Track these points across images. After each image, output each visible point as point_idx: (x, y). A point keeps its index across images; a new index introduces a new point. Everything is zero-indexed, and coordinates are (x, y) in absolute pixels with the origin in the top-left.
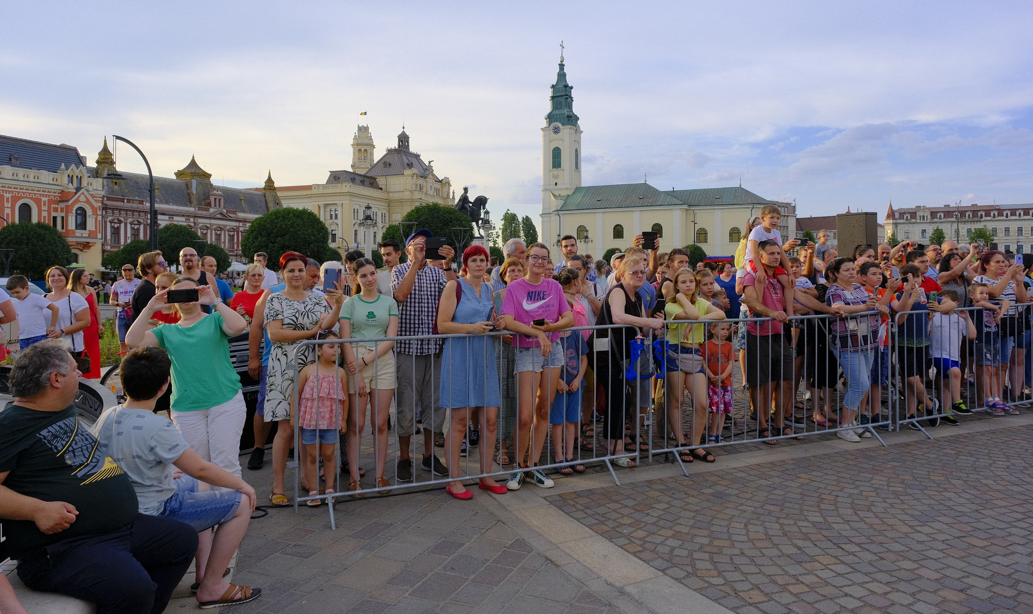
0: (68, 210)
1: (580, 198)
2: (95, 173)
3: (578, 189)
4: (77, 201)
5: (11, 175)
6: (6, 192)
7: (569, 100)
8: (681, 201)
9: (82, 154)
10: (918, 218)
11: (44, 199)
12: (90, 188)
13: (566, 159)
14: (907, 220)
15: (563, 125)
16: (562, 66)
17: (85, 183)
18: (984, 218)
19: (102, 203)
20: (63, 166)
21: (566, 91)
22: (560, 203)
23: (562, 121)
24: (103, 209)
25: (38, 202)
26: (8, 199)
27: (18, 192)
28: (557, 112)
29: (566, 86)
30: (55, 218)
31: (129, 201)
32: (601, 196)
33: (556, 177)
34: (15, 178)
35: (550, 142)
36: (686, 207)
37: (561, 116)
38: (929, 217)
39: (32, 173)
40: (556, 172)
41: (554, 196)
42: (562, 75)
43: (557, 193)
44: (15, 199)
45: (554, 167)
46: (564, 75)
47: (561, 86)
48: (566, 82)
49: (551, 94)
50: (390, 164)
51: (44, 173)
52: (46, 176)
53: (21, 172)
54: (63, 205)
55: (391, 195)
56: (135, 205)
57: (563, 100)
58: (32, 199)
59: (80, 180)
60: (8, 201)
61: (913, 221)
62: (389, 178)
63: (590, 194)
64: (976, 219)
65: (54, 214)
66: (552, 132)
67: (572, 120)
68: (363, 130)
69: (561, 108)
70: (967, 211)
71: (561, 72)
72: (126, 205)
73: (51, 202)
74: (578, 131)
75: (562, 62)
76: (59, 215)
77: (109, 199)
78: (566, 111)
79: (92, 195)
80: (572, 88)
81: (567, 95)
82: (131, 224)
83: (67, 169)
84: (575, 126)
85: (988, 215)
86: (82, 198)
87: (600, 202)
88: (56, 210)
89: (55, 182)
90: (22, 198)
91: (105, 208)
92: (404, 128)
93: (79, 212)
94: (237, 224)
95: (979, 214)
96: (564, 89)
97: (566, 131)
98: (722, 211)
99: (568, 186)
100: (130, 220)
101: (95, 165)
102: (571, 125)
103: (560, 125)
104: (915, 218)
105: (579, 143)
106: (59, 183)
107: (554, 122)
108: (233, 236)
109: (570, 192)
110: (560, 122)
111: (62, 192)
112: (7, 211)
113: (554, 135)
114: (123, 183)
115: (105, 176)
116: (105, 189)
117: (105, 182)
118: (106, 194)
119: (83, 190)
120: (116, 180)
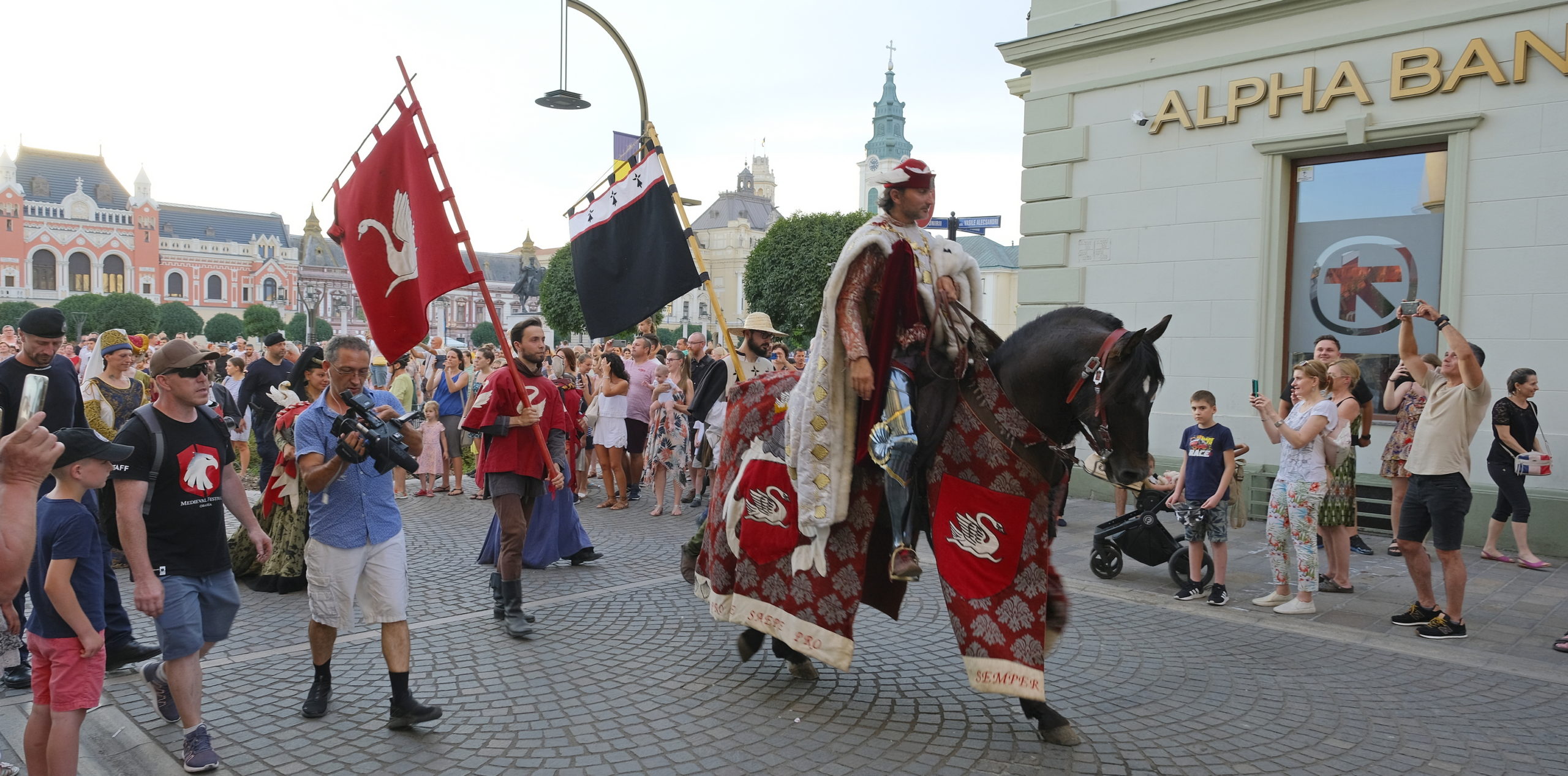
0: (256, 281)
2: (300, 243)
4: (265, 271)
5: (199, 247)
6: (195, 264)
7: (899, 121)
9: (285, 222)
11: (234, 270)
12: (281, 259)
15: (883, 157)
16: (890, 75)
17: (277, 253)
19: (298, 272)
20: (254, 237)
23: (883, 151)
24: (299, 279)
25: (227, 273)
26: (196, 271)
27: (207, 265)
28: (879, 139)
29: (895, 103)
30: (246, 290)
31: (329, 270)
34: (204, 251)
35: (866, 181)
39: (221, 245)
42: (890, 88)
44: (203, 272)
46: (893, 87)
47: (887, 102)
48: (896, 97)
50: (717, 214)
51: (234, 244)
52: (235, 248)
53: (210, 244)
54: (251, 277)
55: (714, 253)
56: (337, 275)
57: (885, 122)
58: (221, 270)
59: (272, 250)
60: (196, 274)
62: (712, 232)
65: (244, 285)
66: (869, 166)
67: (899, 148)
68: (759, 163)
69: (886, 133)
71: (889, 84)
72: (326, 274)
73: (241, 273)
75: (890, 69)
76: (249, 286)
77: (306, 268)
78: (886, 139)
79: (283, 266)
81: (894, 115)
82: (332, 294)
83: (258, 238)
86: (271, 269)
88: (246, 281)
89: (246, 254)
90: (210, 270)
91: (301, 278)
92: (746, 164)
93: (268, 283)
94: (470, 293)
96: (887, 107)
100: (330, 291)
101: (302, 233)
102: (894, 155)
103: (879, 157)
106: (249, 254)
107: (874, 152)
108: (464, 307)
110: (880, 153)
111: (253, 263)
112: (196, 283)
113: (871, 172)
114: (328, 251)
115: (308, 244)
116: (306, 258)
117: (307, 251)
118: (305, 263)
119: (271, 261)
120: (320, 248)
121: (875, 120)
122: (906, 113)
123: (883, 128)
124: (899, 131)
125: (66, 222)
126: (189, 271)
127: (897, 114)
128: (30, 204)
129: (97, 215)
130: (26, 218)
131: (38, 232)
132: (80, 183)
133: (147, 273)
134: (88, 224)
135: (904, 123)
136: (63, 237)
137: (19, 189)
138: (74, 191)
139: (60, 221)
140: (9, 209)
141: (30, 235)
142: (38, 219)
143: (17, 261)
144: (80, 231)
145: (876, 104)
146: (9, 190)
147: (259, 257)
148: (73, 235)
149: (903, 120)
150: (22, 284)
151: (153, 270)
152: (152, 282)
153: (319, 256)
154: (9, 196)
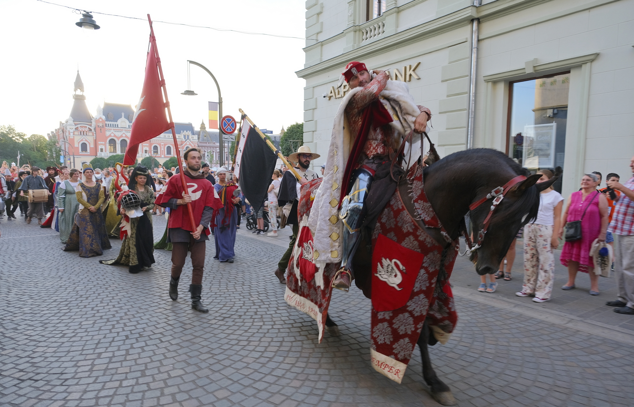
0: (183, 148)
2: (198, 134)
4: (186, 144)
6: (162, 142)
9: (193, 126)
12: (191, 139)
17: (190, 137)
19: (198, 144)
20: (182, 132)
25: (173, 145)
26: (162, 145)
27: (166, 142)
31: (209, 143)
34: (165, 137)
44: (165, 145)
53: (167, 135)
54: (181, 146)
56: (212, 145)
59: (188, 136)
72: (207, 145)
77: (200, 142)
79: (192, 142)
83: (183, 132)
86: (188, 143)
101: (199, 130)
106: (180, 138)
111: (182, 141)
112: (162, 149)
114: (208, 136)
115: (201, 134)
116: (201, 139)
117: (201, 136)
118: (200, 141)
119: (188, 140)
120: (205, 135)
125: (119, 129)
126: (160, 145)
128: (107, 123)
129: (129, 126)
130: (106, 128)
131: (110, 133)
132: (123, 115)
133: (146, 146)
134: (126, 129)
136: (118, 134)
137: (104, 117)
138: (121, 117)
139: (117, 128)
140: (101, 125)
141: (108, 133)
142: (110, 128)
143: (104, 143)
144: (124, 132)
146: (101, 118)
147: (184, 139)
148: (121, 133)
150: (106, 151)
151: (148, 145)
152: (148, 149)
153: (205, 138)
154: (101, 120)
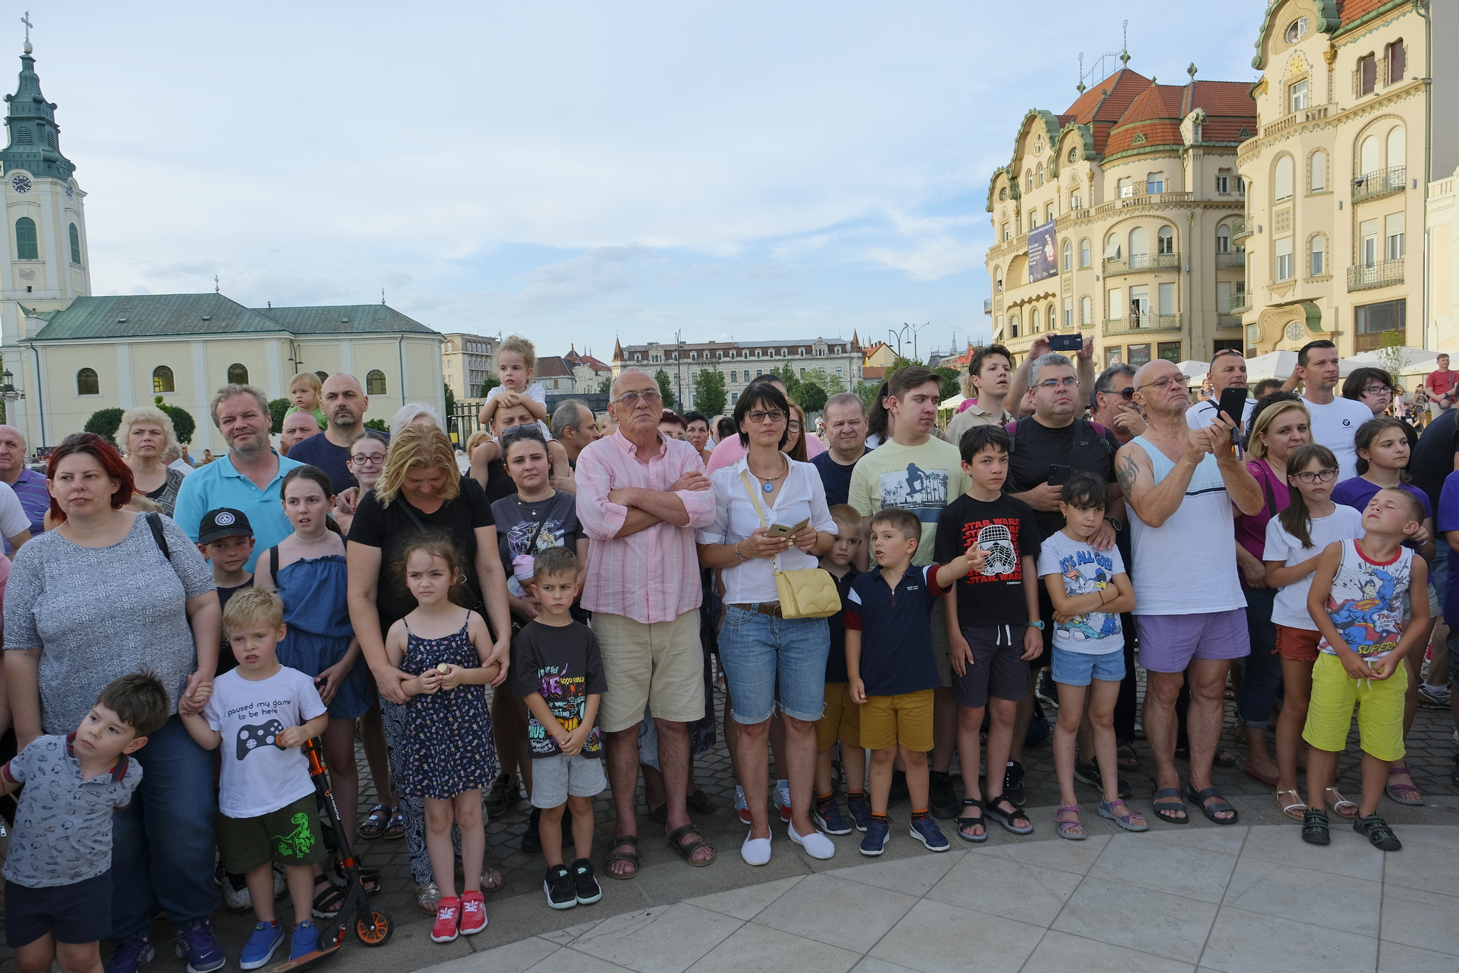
1: (82, 318)
3: (83, 301)
7: (48, 128)
8: (283, 325)
10: (651, 358)
13: (49, 240)
14: (638, 361)
15: (36, 175)
16: (28, 61)
18: (723, 359)
21: (38, 109)
22: (36, 326)
23: (34, 166)
28: (21, 149)
29: (39, 101)
32: (127, 314)
33: (28, 275)
35: (9, 206)
36: (287, 335)
37: (32, 159)
38: (663, 357)
40: (27, 265)
41: (26, 312)
42: (29, 79)
43: (30, 307)
45: (22, 255)
46: (35, 80)
47: (27, 99)
48: (40, 93)
49: (7, 113)
57: (32, 126)
61: (645, 362)
63: (107, 310)
64: (714, 360)
66: (11, 188)
67: (58, 168)
69: (30, 143)
70: (704, 350)
71: (27, 73)
74: (73, 191)
75: (28, 52)
78: (40, 149)
80: (54, 106)
81: (42, 119)
84: (65, 180)
85: (726, 355)
87: (125, 325)
95: (717, 353)
96: (33, 105)
97: (43, 188)
98: (353, 342)
99: (57, 294)
102: (53, 176)
103: (28, 175)
104: (647, 359)
105: (80, 214)
107: (17, 167)
109: (62, 306)
110: (29, 169)
113: (17, 193)
121: (10, 121)
122: (58, 116)
123: (28, 133)
124: (53, 141)
127: (48, 118)
135: (58, 132)
145: (9, 98)
149: (56, 127)
